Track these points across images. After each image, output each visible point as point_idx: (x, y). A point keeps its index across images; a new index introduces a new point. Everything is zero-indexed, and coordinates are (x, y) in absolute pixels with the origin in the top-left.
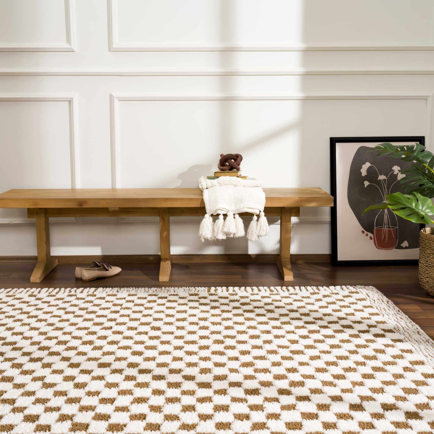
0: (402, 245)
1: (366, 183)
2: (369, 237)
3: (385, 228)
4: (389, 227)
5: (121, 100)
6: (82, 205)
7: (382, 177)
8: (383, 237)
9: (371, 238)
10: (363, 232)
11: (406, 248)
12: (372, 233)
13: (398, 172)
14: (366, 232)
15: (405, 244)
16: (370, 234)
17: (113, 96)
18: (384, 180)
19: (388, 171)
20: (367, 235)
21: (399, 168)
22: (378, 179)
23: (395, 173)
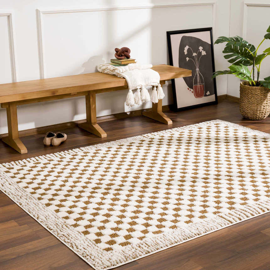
0: (207, 94)
1: (188, 59)
2: (191, 91)
3: (199, 85)
4: (200, 84)
5: (45, 13)
6: (54, 94)
7: (194, 54)
8: (198, 90)
9: (192, 92)
10: (188, 89)
11: (209, 95)
12: (193, 89)
13: (202, 50)
14: (190, 89)
15: (208, 93)
16: (192, 90)
17: (39, 11)
18: (196, 56)
19: (197, 50)
20: (190, 90)
21: (202, 48)
22: (193, 55)
23: (201, 51)
